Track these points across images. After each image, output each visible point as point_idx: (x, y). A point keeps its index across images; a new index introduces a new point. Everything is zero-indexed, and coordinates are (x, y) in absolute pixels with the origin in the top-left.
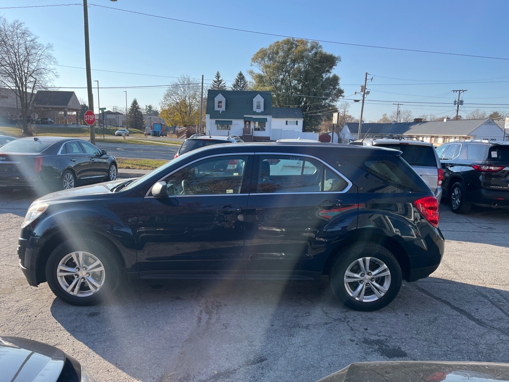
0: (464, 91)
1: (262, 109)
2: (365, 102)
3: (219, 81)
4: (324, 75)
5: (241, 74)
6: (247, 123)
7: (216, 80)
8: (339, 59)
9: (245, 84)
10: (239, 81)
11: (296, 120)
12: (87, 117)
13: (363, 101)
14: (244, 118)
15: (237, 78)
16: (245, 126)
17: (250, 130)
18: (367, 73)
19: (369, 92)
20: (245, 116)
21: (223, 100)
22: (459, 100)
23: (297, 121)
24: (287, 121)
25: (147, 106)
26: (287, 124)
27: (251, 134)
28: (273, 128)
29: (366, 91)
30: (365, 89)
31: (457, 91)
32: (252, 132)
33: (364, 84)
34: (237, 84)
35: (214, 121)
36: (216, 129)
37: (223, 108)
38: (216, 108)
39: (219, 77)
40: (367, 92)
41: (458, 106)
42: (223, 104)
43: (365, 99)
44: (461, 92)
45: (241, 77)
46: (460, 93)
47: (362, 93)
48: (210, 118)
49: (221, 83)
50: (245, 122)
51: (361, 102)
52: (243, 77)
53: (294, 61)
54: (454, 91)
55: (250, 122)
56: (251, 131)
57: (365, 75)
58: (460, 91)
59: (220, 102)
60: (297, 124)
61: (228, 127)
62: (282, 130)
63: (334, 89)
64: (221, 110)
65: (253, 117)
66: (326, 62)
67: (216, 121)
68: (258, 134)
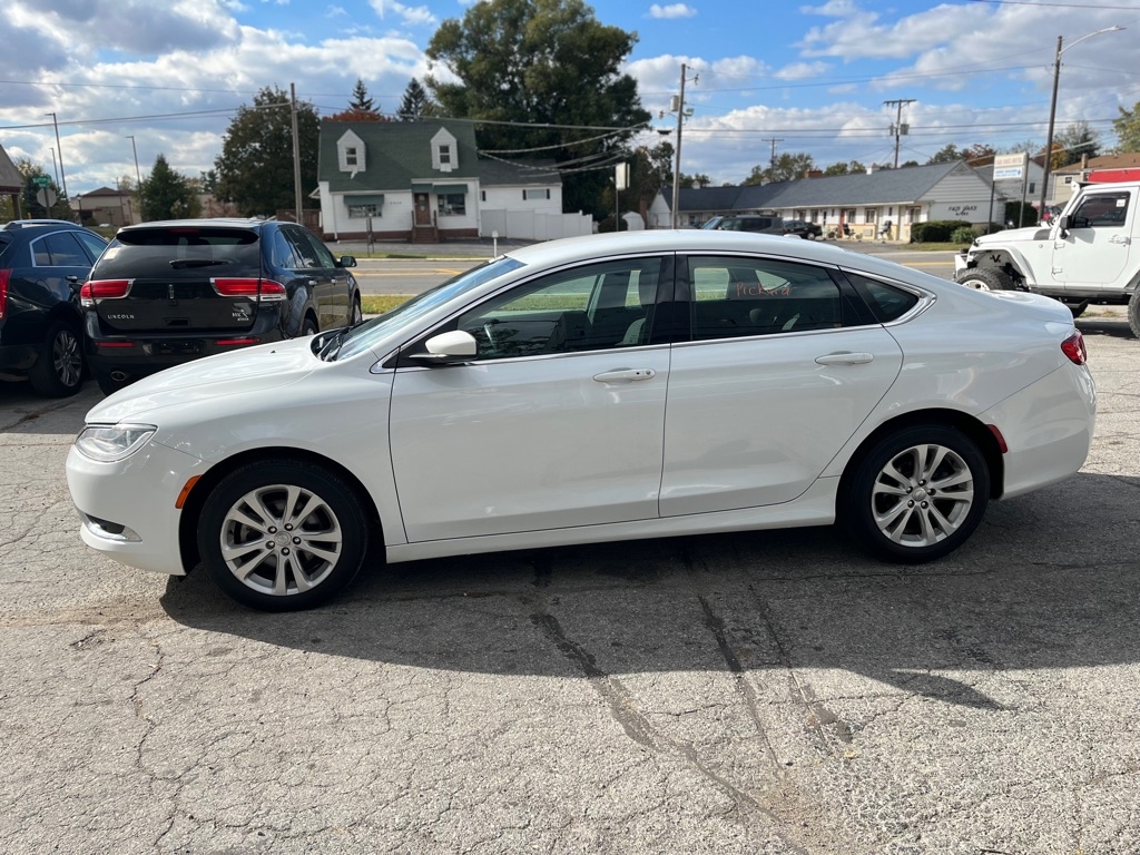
1: (453, 164)
4: (603, 80)
5: (413, 86)
6: (422, 198)
7: (357, 101)
8: (632, 38)
10: (410, 102)
11: (546, 188)
13: (680, 131)
14: (413, 186)
16: (417, 207)
17: (429, 215)
18: (684, 67)
19: (692, 110)
20: (415, 181)
21: (360, 146)
22: (898, 123)
23: (548, 191)
24: (524, 192)
25: (203, 173)
26: (525, 198)
27: (433, 224)
29: (685, 107)
30: (682, 103)
32: (435, 220)
33: (677, 92)
34: (408, 108)
35: (340, 197)
36: (347, 215)
37: (361, 166)
38: (344, 166)
39: (363, 95)
40: (688, 110)
41: (898, 137)
42: (360, 156)
43: (683, 128)
44: (902, 104)
45: (416, 92)
47: (677, 114)
48: (331, 191)
49: (369, 107)
50: (416, 196)
52: (420, 92)
53: (530, 49)
55: (426, 195)
56: (432, 216)
57: (681, 70)
58: (901, 101)
60: (548, 197)
61: (374, 210)
62: (505, 210)
63: (629, 112)
64: (355, 170)
65: (435, 183)
66: (603, 48)
67: (346, 197)
68: (451, 222)
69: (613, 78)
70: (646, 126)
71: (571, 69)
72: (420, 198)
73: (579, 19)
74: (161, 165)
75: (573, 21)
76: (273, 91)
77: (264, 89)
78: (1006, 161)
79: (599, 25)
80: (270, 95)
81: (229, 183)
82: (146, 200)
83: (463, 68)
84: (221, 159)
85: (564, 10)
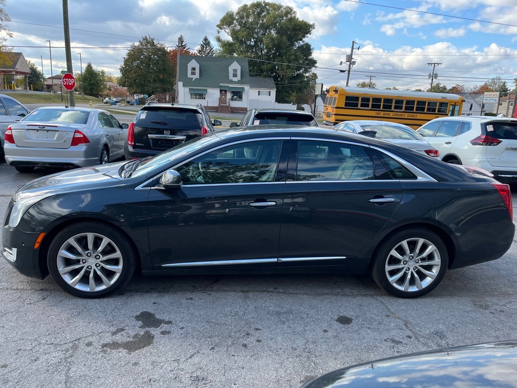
0: (439, 64)
1: (239, 77)
2: (350, 72)
3: (182, 46)
5: (206, 39)
6: (223, 92)
7: (179, 45)
8: (312, 26)
9: (210, 50)
10: (204, 47)
11: (268, 91)
12: (66, 81)
13: (349, 71)
14: (220, 87)
15: (202, 43)
16: (221, 96)
17: (226, 100)
18: (353, 42)
19: (355, 62)
20: (221, 84)
21: (197, 66)
22: (433, 73)
23: (270, 92)
24: (259, 92)
26: (259, 95)
28: (250, 98)
29: (352, 60)
31: (432, 64)
32: (229, 103)
33: (350, 53)
34: (202, 49)
35: (187, 89)
36: (190, 98)
37: (197, 76)
38: (189, 75)
39: (182, 42)
40: (353, 62)
41: (432, 79)
42: (197, 71)
43: (351, 70)
45: (206, 43)
46: (434, 66)
47: (348, 63)
48: (183, 86)
49: (184, 48)
50: (221, 91)
51: (347, 72)
52: (209, 43)
53: (266, 28)
54: (429, 64)
55: (226, 91)
56: (228, 101)
58: (435, 64)
59: (194, 69)
60: (270, 95)
61: (202, 96)
62: (258, 100)
63: (307, 59)
64: (194, 77)
65: (230, 86)
66: (299, 30)
67: (190, 89)
68: (235, 104)
69: (301, 43)
70: (314, 66)
71: (285, 38)
72: (223, 91)
73: (289, 16)
74: (89, 67)
75: (287, 16)
76: (148, 38)
77: (144, 37)
78: (490, 95)
79: (298, 19)
80: (147, 39)
81: (125, 78)
82: (81, 83)
83: (234, 34)
84: (123, 67)
85: (282, 11)
